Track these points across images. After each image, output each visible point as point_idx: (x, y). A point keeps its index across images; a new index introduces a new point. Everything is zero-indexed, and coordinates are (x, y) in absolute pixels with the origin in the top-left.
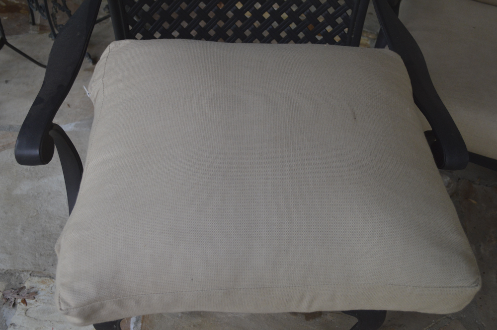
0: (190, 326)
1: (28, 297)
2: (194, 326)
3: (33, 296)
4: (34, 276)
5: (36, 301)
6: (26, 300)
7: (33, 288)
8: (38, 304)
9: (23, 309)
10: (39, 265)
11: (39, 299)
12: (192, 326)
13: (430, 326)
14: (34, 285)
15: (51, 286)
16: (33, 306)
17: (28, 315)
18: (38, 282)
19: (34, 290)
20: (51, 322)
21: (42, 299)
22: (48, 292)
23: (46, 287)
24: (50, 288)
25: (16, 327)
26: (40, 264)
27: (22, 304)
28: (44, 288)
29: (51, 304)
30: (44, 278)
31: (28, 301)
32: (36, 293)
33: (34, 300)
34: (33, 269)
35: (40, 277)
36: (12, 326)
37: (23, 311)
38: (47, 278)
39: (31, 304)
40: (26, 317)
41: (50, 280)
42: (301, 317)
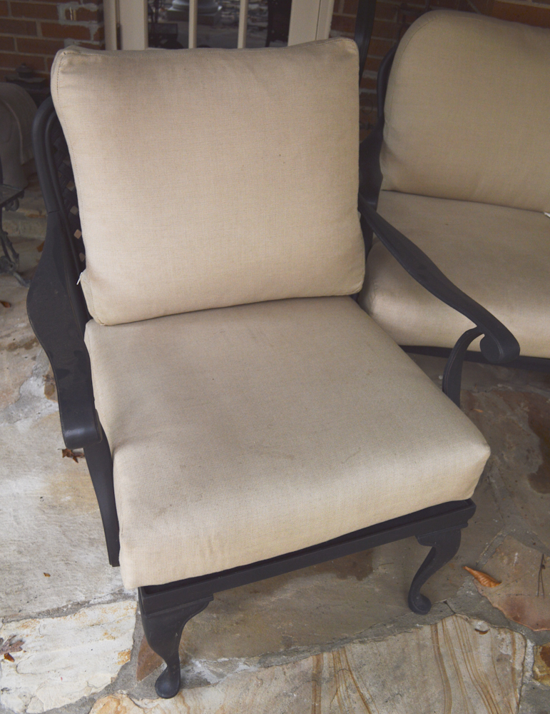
0: (232, 625)
1: (13, 650)
2: (237, 623)
3: (18, 647)
4: (8, 622)
5: (25, 651)
6: (10, 654)
7: (15, 636)
8: (28, 654)
9: (11, 667)
10: (9, 607)
11: (29, 648)
12: (235, 625)
13: (486, 549)
14: (14, 633)
15: (37, 627)
16: (23, 659)
17: (20, 672)
18: (18, 628)
19: (16, 639)
20: (55, 671)
21: (33, 647)
22: (37, 637)
23: (31, 631)
24: (37, 631)
25: (10, 691)
26: (10, 605)
27: (7, 661)
28: (29, 633)
29: (46, 649)
30: (24, 621)
31: (13, 654)
32: (21, 642)
33: (22, 652)
34: (4, 614)
35: (18, 621)
36: (5, 692)
37: (13, 669)
38: (27, 620)
39: (19, 657)
40: (19, 675)
41: (33, 621)
42: (351, 580)
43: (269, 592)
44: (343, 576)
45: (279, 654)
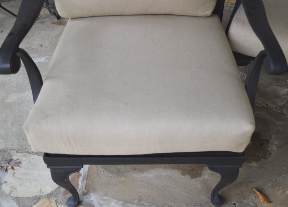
0: (117, 182)
1: (15, 165)
2: (120, 182)
3: (18, 165)
4: (19, 152)
5: (20, 168)
6: (14, 167)
7: (18, 159)
8: (21, 169)
9: (12, 173)
10: (22, 146)
11: (22, 166)
12: (118, 182)
13: (271, 182)
14: (19, 158)
15: (29, 158)
16: (18, 171)
17: (15, 176)
18: (21, 156)
19: (19, 161)
20: (29, 180)
21: (24, 167)
22: (28, 162)
23: (26, 159)
24: (29, 160)
25: (7, 184)
26: (23, 145)
27: (11, 169)
28: (25, 160)
29: (29, 169)
30: (25, 154)
31: (15, 167)
32: (20, 163)
33: (19, 167)
34: (18, 148)
35: (23, 153)
36: (5, 183)
37: (12, 174)
38: (27, 154)
39: (17, 170)
40: (14, 177)
41: (29, 155)
42: (188, 177)
43: (142, 171)
44: (184, 174)
45: (134, 203)
